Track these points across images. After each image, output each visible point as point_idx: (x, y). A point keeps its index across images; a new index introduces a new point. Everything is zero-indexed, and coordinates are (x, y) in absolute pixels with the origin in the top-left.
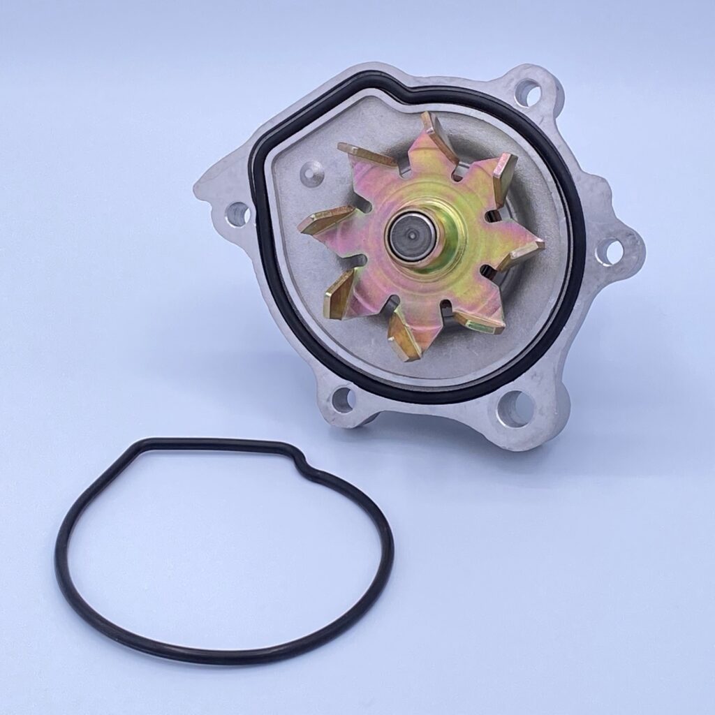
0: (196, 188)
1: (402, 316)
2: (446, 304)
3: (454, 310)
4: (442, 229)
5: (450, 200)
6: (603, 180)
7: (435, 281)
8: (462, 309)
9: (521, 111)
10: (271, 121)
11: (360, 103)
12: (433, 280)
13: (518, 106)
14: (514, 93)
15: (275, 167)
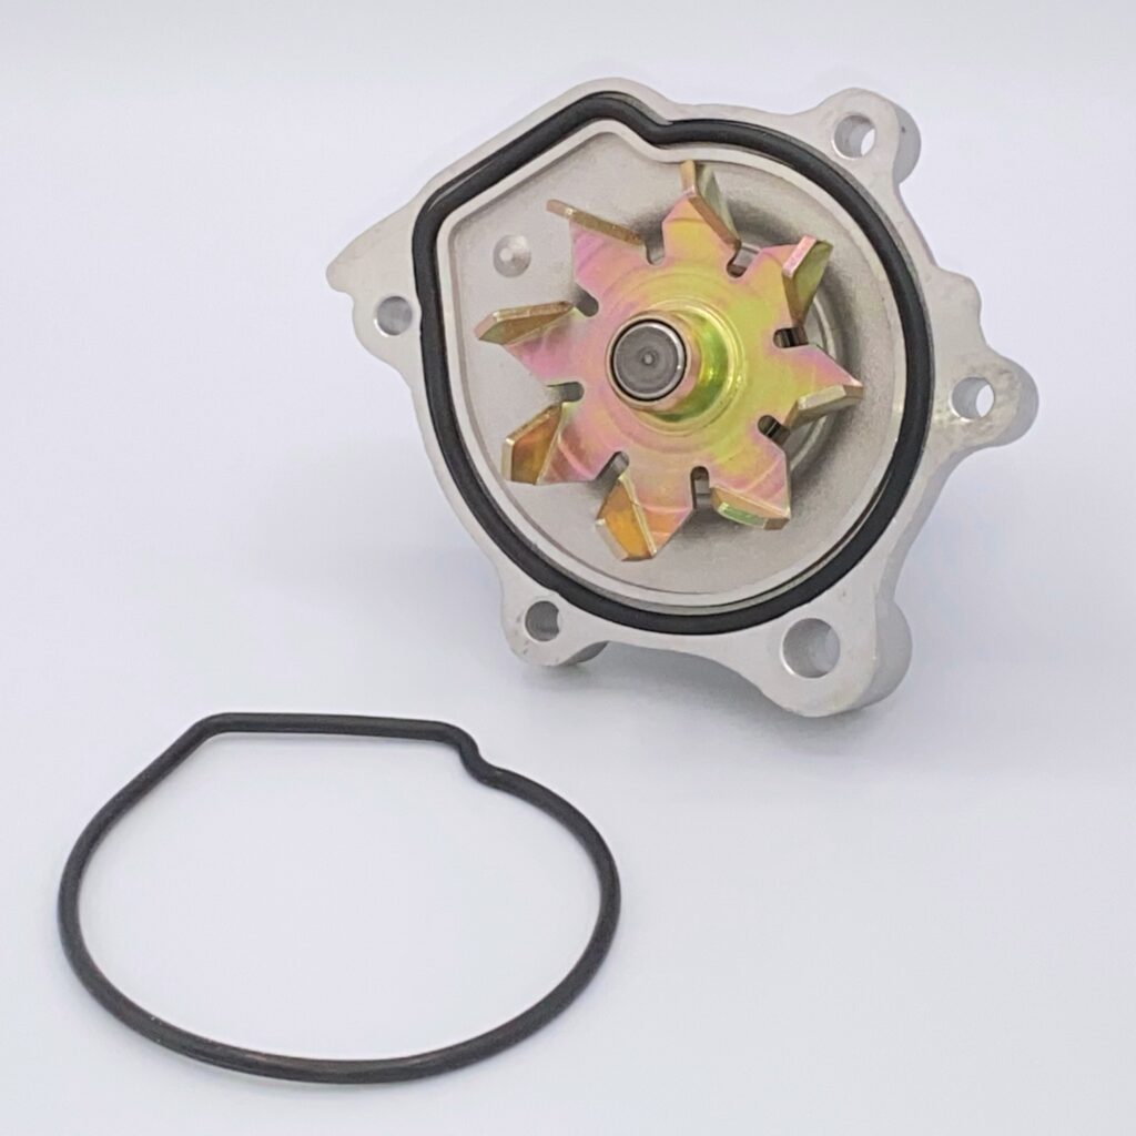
0: (331, 271)
1: (631, 488)
2: (700, 473)
3: (713, 483)
4: (696, 352)
5: (720, 305)
6: (968, 281)
7: (685, 436)
8: (725, 484)
9: (841, 164)
10: (451, 168)
11: (591, 145)
12: (682, 433)
13: (837, 156)
14: (833, 135)
15: (456, 243)
